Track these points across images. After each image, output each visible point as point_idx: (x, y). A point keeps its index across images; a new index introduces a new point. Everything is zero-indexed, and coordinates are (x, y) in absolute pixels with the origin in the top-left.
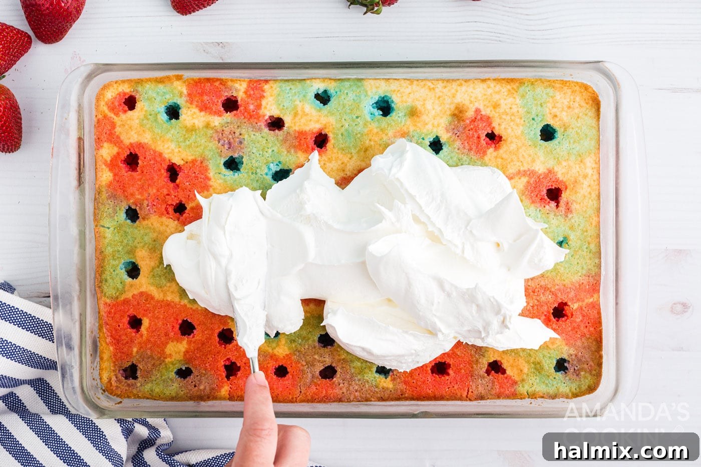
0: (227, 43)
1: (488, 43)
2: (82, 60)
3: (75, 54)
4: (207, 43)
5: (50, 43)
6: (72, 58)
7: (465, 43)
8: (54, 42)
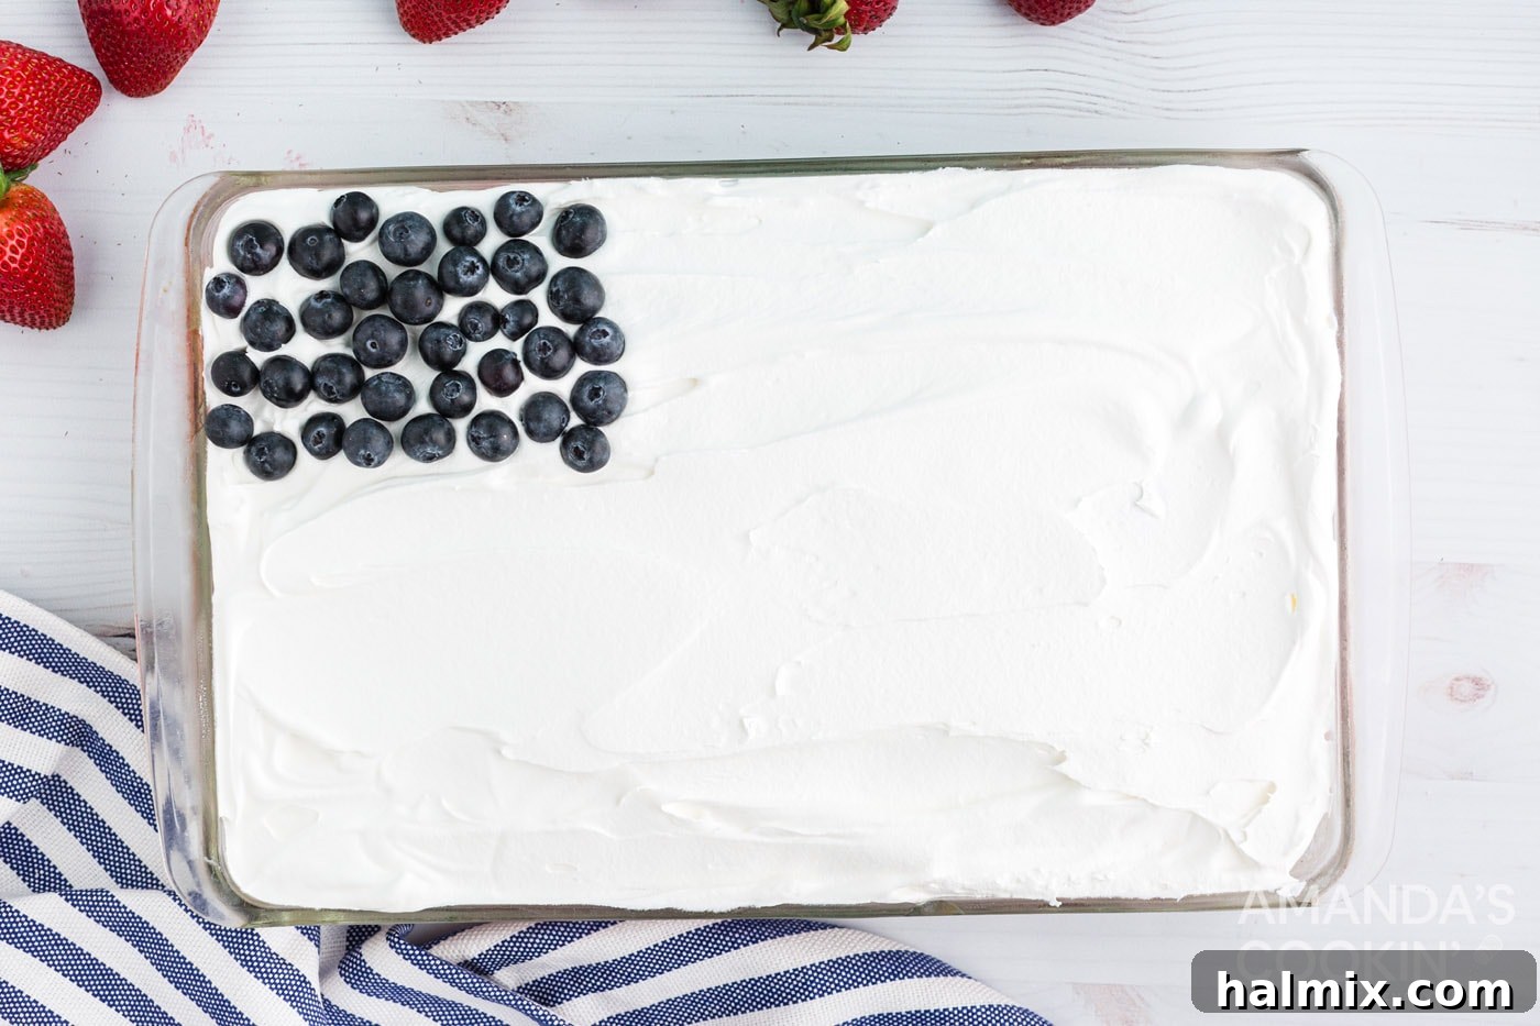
0: (515, 103)
1: (1072, 116)
2: (207, 134)
3: (193, 121)
4: (473, 104)
5: (138, 96)
6: (187, 130)
7: (1023, 114)
8: (149, 95)
